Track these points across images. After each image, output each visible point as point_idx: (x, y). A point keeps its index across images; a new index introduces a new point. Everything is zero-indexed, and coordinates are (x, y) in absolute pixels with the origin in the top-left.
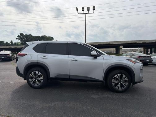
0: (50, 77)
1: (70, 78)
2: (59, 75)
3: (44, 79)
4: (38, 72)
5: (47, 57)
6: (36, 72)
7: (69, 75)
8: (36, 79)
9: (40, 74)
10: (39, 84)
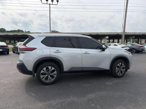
0: (64, 70)
1: (83, 70)
2: (72, 68)
3: (57, 74)
4: (51, 67)
5: (60, 51)
6: (49, 67)
7: (82, 68)
8: (48, 75)
9: (53, 69)
10: (52, 80)
